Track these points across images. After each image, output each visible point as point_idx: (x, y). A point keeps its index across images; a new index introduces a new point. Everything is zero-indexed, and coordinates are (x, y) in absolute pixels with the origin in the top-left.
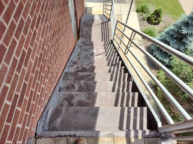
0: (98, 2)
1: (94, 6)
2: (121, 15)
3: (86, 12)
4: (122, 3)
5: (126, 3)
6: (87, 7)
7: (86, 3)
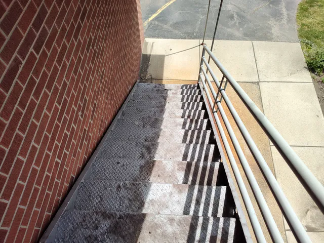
0: (185, 38)
1: (171, 52)
2: (258, 83)
3: (146, 71)
4: (260, 39)
5: (270, 40)
6: (148, 53)
7: (147, 40)
